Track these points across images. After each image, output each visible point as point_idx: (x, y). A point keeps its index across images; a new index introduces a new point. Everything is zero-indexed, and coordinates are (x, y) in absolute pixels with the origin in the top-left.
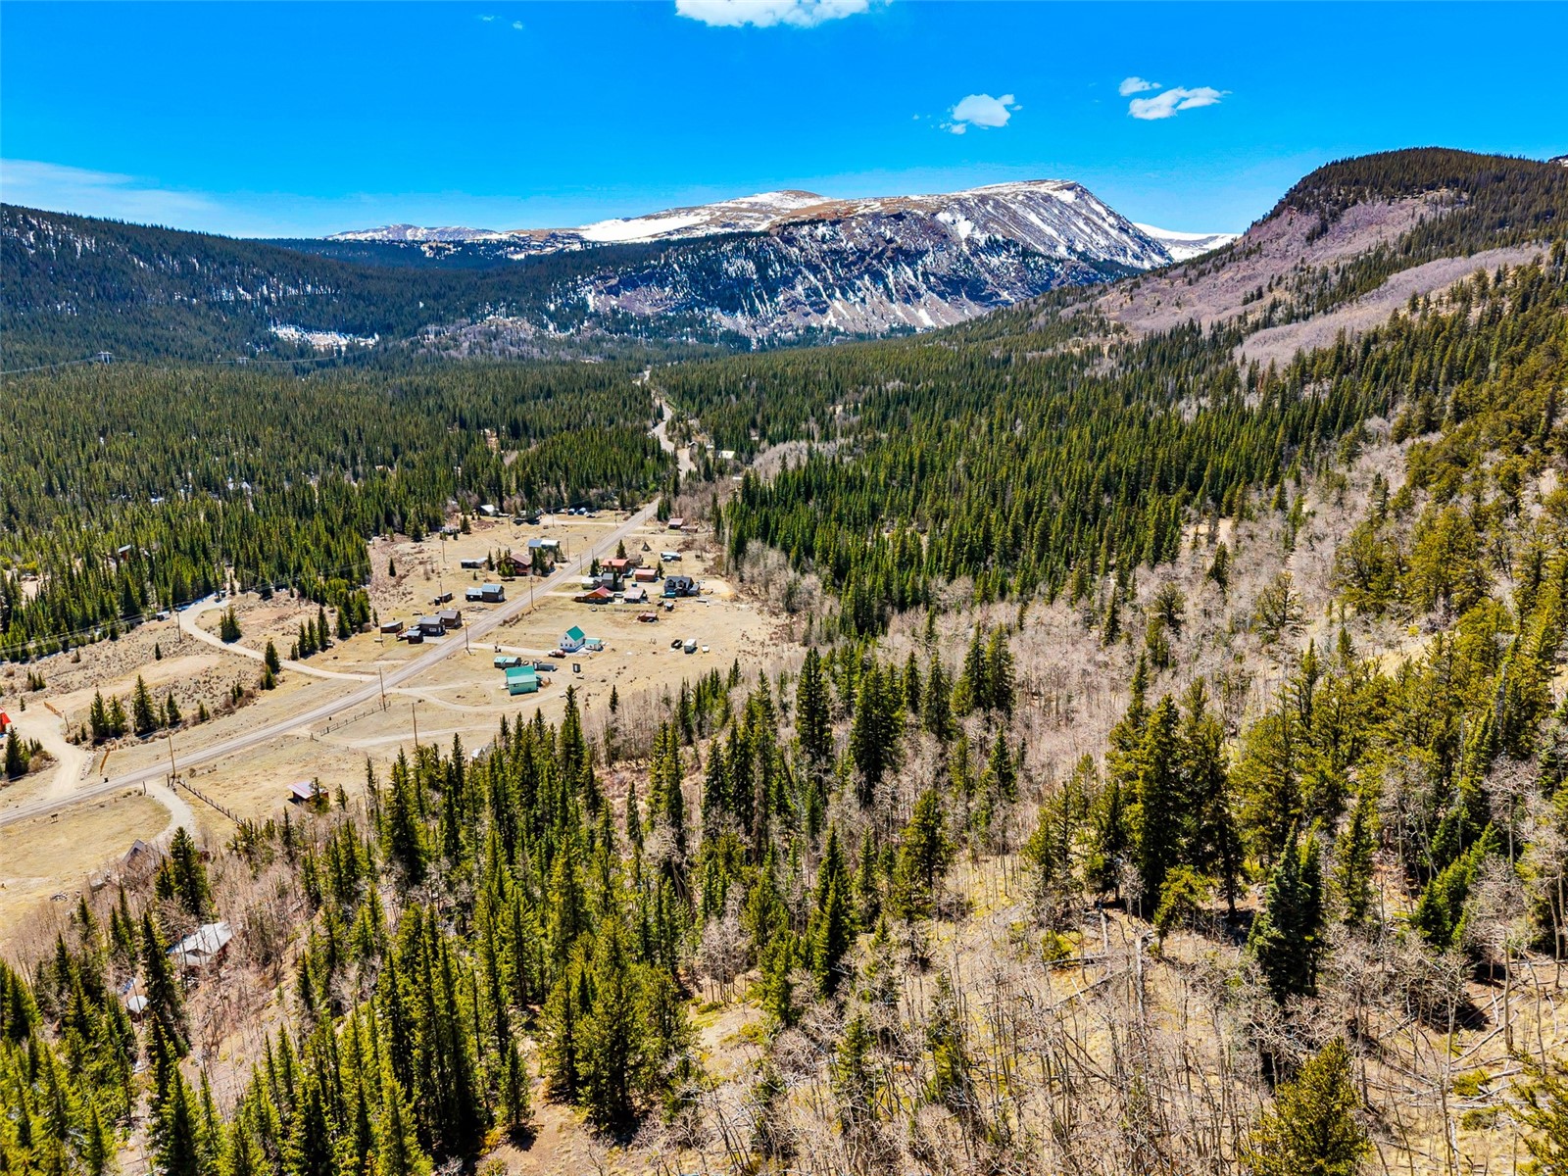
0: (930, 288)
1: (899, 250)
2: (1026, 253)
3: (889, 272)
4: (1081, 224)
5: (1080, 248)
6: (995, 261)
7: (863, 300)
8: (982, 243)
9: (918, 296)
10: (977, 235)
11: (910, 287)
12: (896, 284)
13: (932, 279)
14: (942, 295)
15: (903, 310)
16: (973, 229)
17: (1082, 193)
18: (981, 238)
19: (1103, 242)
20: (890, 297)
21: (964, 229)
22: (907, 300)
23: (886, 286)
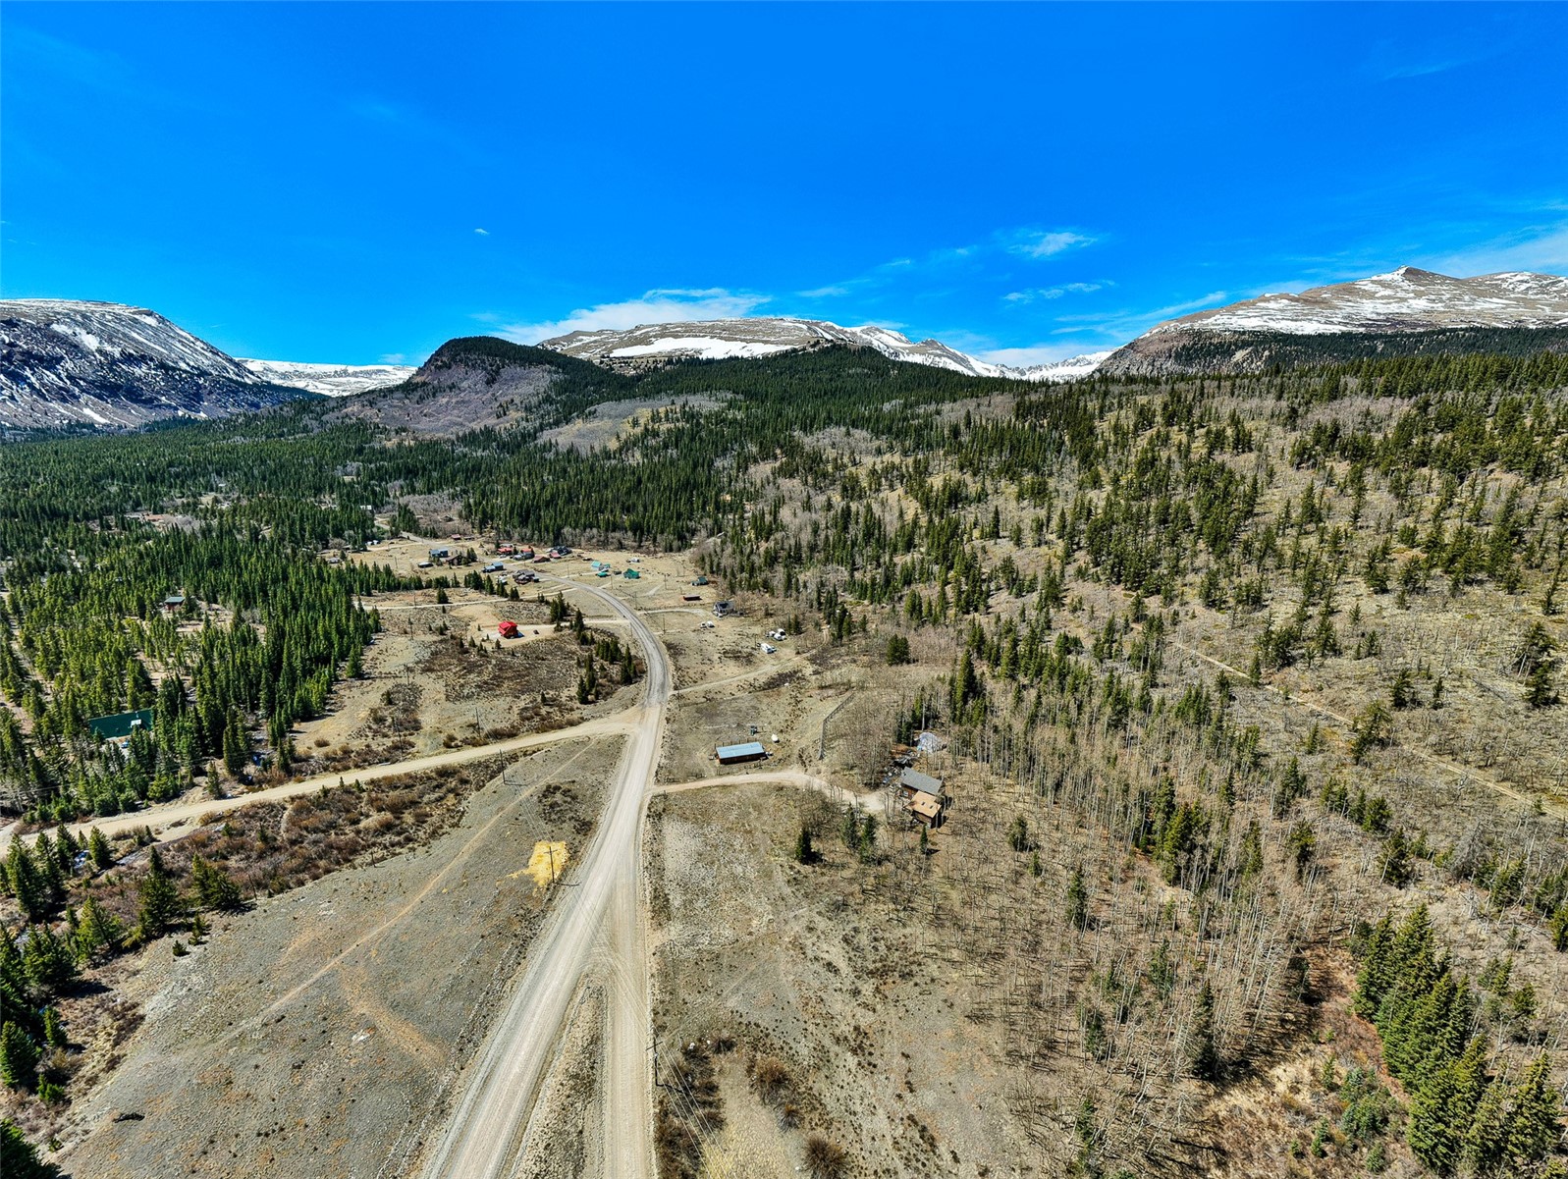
0: (83, 391)
1: (28, 354)
2: (162, 366)
3: (28, 373)
4: (179, 345)
5: (192, 364)
6: (138, 372)
7: (12, 398)
8: (117, 355)
9: (77, 398)
10: (108, 348)
11: (61, 388)
12: (43, 385)
13: (82, 383)
14: (100, 397)
15: (66, 408)
16: (100, 342)
17: (162, 320)
18: (116, 352)
19: (206, 362)
20: (43, 396)
21: (91, 342)
22: (64, 400)
23: (31, 385)
